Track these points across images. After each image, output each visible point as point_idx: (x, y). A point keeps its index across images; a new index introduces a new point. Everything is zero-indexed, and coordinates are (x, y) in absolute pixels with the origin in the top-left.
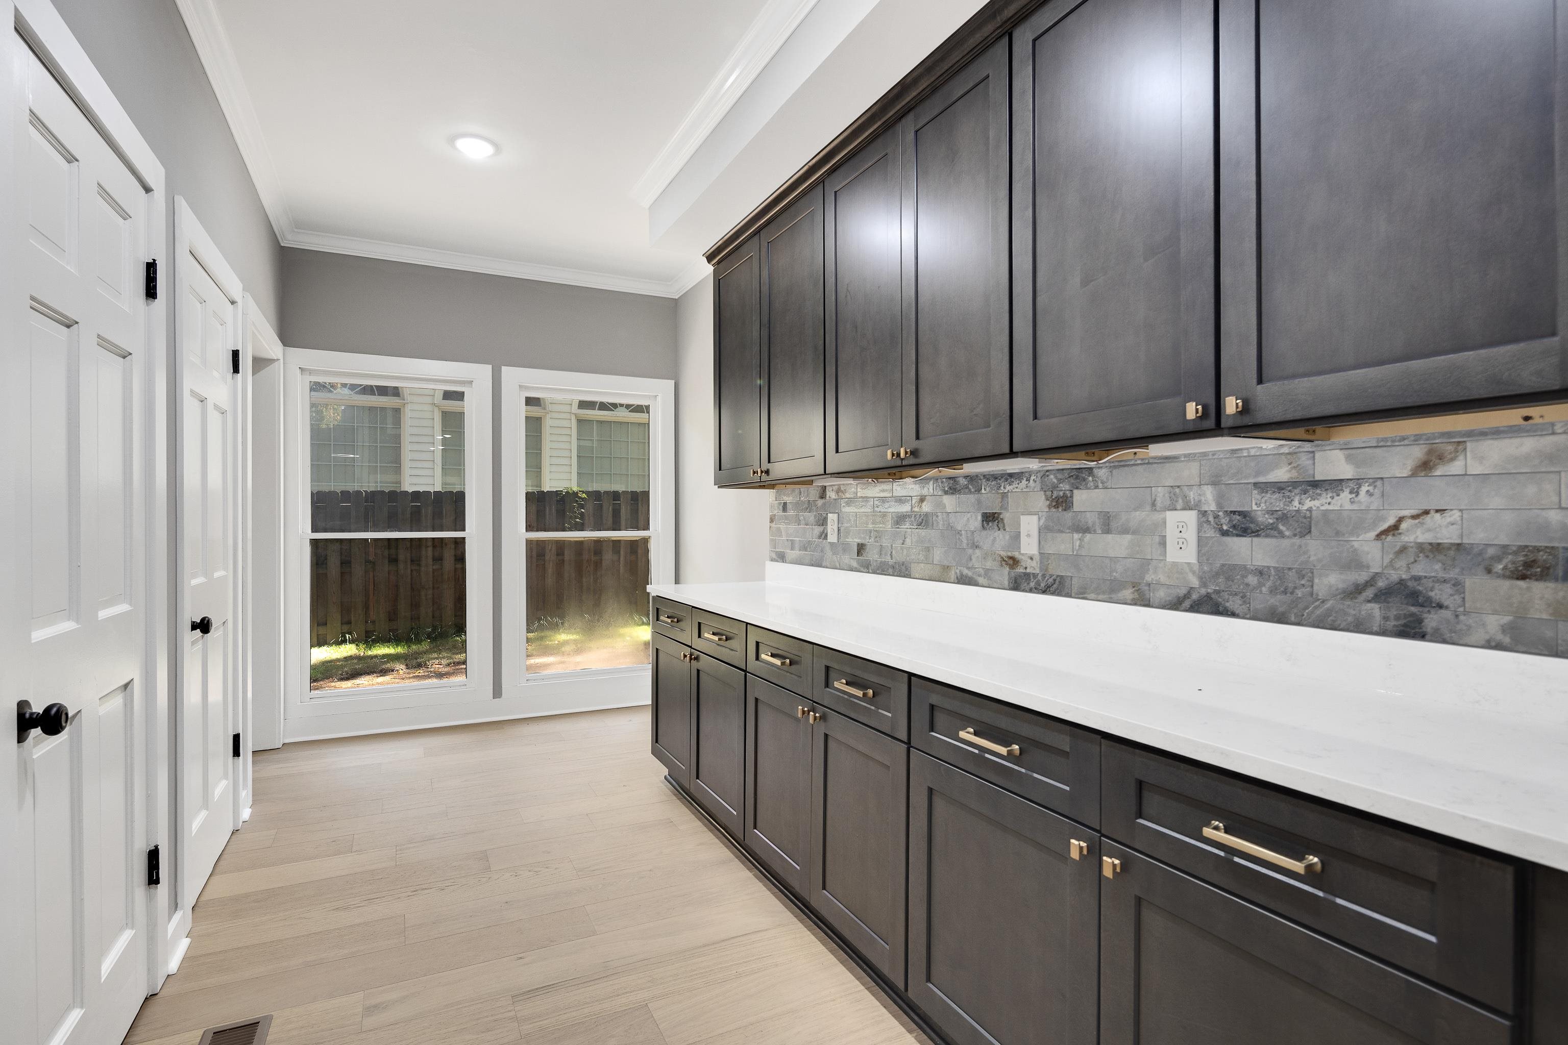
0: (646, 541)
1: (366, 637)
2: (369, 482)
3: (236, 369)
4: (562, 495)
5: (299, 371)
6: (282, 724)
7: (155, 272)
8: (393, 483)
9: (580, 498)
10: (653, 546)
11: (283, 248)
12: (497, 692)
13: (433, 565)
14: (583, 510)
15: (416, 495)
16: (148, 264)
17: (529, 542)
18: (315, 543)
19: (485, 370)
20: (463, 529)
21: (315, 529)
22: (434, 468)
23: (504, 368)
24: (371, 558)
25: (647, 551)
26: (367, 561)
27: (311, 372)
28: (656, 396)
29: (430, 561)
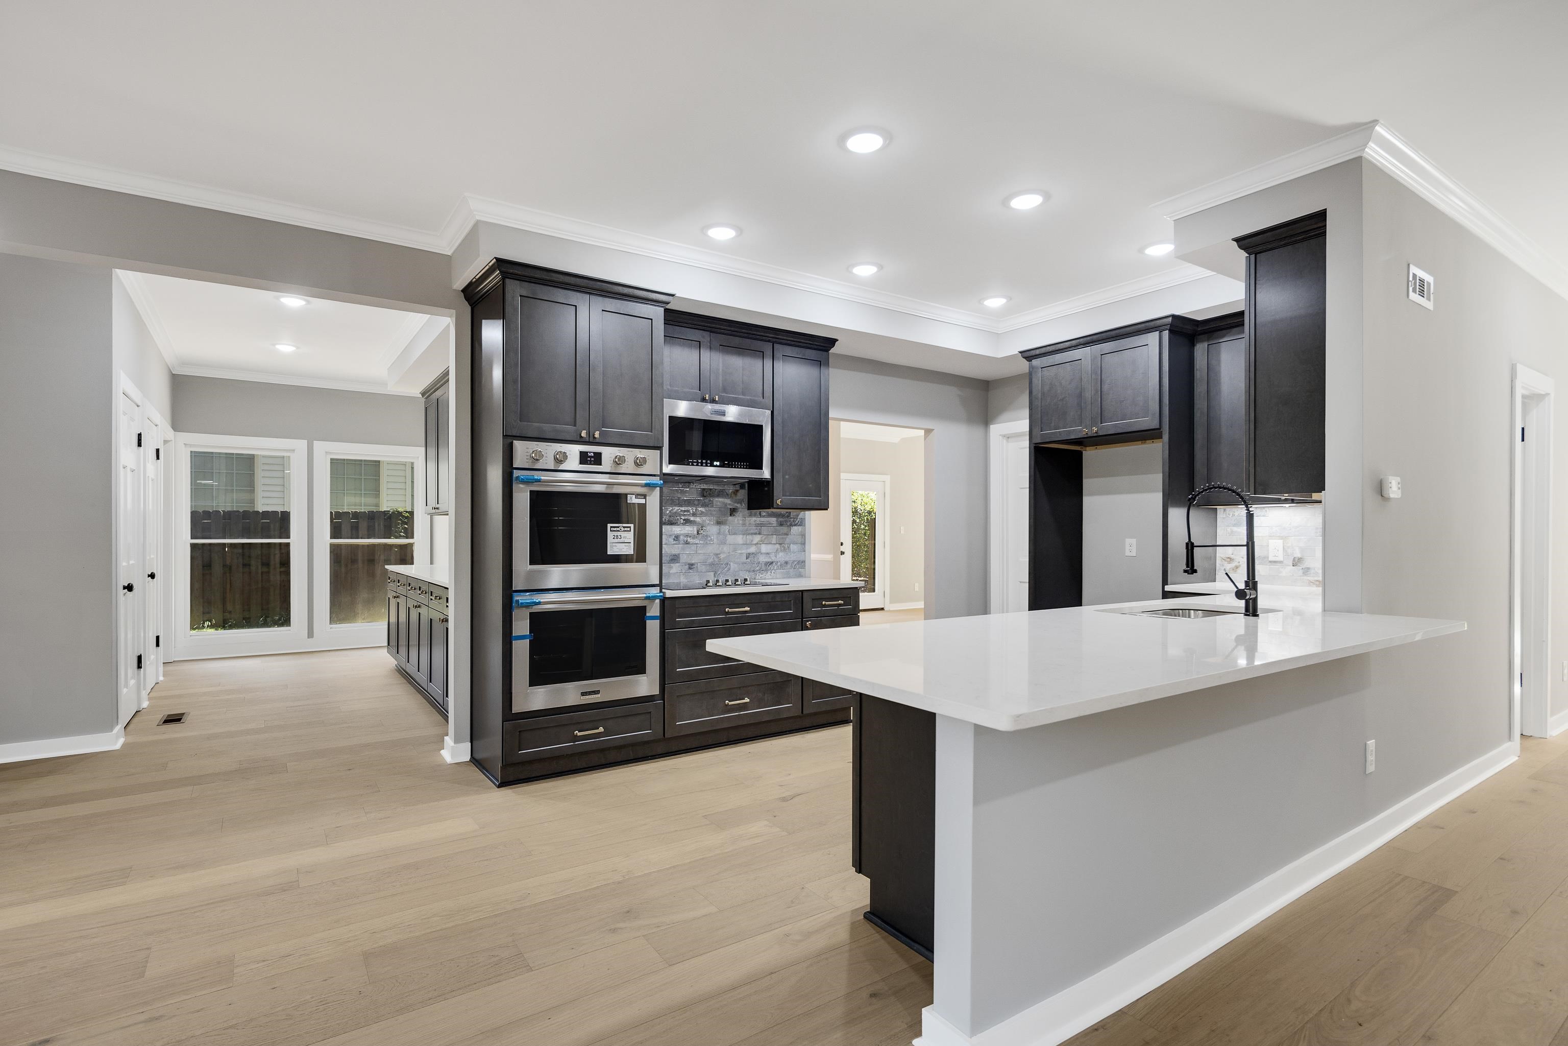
0: (411, 545)
1: (224, 623)
2: (225, 503)
3: (158, 458)
4: (388, 515)
5: (184, 446)
6: (173, 650)
7: (141, 437)
8: (248, 503)
9: (403, 516)
10: (416, 550)
11: (174, 375)
12: (310, 634)
13: (280, 568)
14: (406, 526)
15: (266, 514)
16: (138, 434)
17: (332, 545)
18: (193, 546)
19: (304, 443)
20: (288, 537)
21: (193, 537)
22: (284, 491)
23: (314, 442)
24: (228, 563)
25: (412, 552)
26: (224, 566)
27: (191, 446)
28: (418, 457)
29: (278, 565)
